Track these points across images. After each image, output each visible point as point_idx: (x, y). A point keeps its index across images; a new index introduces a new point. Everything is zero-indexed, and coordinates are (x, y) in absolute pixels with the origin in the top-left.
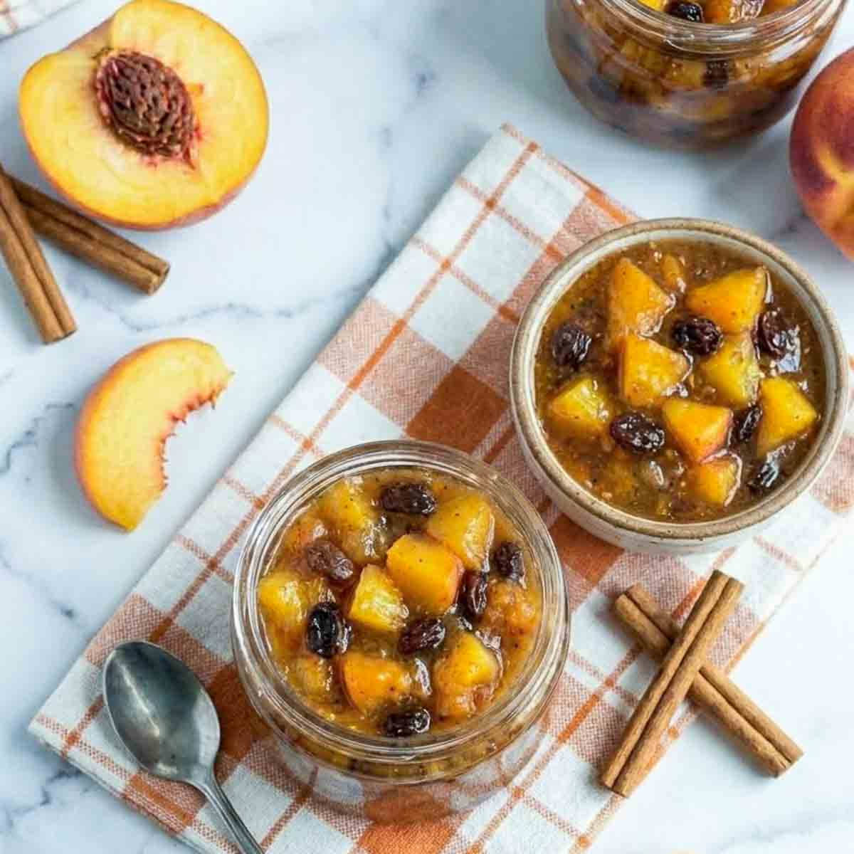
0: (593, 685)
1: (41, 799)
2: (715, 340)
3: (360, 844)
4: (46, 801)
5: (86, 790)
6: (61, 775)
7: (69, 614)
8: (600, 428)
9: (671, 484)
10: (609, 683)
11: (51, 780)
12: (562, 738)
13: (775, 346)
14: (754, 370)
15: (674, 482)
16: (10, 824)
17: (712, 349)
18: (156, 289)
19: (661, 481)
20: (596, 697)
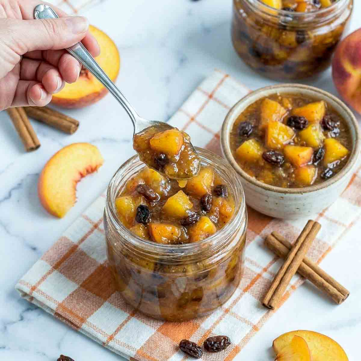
0: (259, 271)
1: (20, 319)
2: (305, 123)
3: (158, 330)
4: (22, 319)
5: (39, 315)
6: (28, 309)
7: (34, 249)
8: (258, 157)
9: (288, 177)
10: (265, 270)
11: (24, 312)
12: (245, 290)
13: (329, 125)
14: (321, 136)
15: (289, 175)
16: (5, 328)
17: (304, 127)
18: (74, 131)
19: (284, 175)
20: (259, 275)
